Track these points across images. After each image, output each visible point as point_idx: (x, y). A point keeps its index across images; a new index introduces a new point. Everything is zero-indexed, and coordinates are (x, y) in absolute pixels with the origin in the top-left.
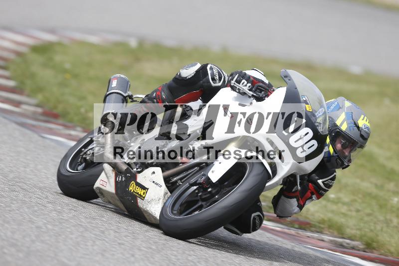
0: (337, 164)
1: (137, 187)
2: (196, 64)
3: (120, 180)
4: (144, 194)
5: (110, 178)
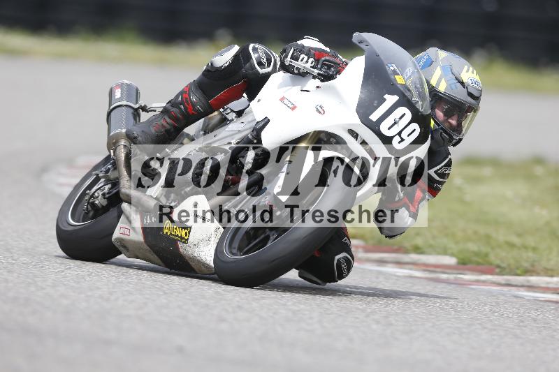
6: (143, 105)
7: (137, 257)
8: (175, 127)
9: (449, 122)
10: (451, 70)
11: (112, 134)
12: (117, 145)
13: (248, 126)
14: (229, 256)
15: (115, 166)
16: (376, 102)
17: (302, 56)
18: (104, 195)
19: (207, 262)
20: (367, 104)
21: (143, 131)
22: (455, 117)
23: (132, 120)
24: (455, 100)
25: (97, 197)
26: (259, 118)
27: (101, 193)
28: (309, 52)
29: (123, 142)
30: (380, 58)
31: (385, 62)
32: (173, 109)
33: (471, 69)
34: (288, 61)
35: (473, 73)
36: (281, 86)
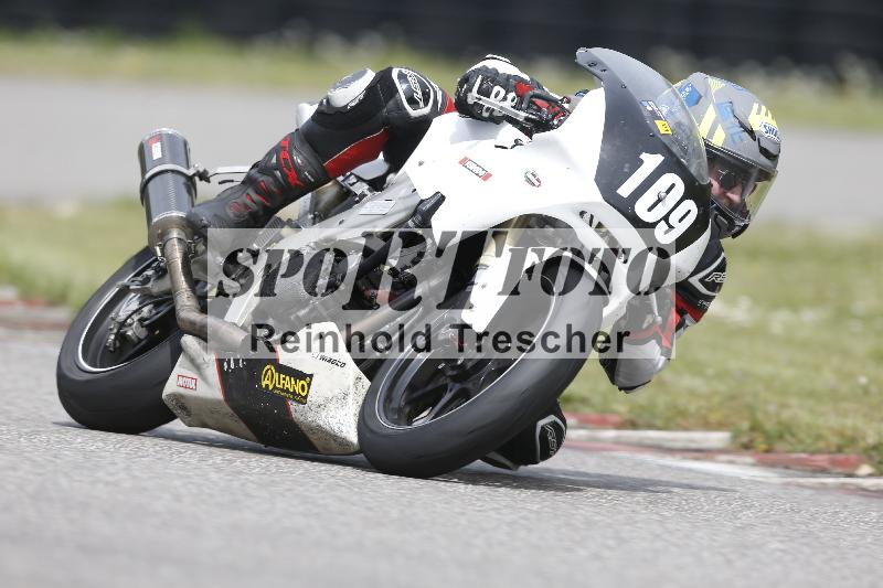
0: (719, 227)
1: (282, 376)
2: (364, 72)
3: (232, 366)
4: (303, 390)
5: (205, 366)
6: (201, 170)
7: (204, 425)
8: (265, 207)
9: (728, 198)
10: (733, 111)
11: (155, 220)
12: (165, 238)
13: (401, 206)
14: (384, 423)
15: (162, 272)
16: (627, 165)
17: (497, 88)
18: (141, 320)
19: (344, 435)
20: (612, 169)
21: (215, 215)
22: (738, 189)
23: (186, 195)
25: (131, 326)
26: (425, 193)
27: (137, 319)
28: (507, 83)
29: (175, 234)
30: (629, 92)
31: (638, 98)
32: (261, 178)
33: (764, 108)
34: (472, 97)
35: (767, 114)
36: (456, 139)
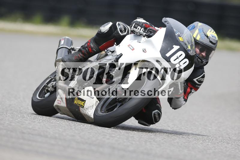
1: (79, 100)
2: (109, 23)
5: (63, 98)
10: (203, 31)
11: (57, 59)
16: (169, 48)
20: (165, 49)
21: (69, 59)
22: (205, 52)
24: (204, 44)
25: (50, 87)
27: (51, 85)
31: (175, 31)
32: (83, 50)
33: (213, 31)
34: (132, 29)
